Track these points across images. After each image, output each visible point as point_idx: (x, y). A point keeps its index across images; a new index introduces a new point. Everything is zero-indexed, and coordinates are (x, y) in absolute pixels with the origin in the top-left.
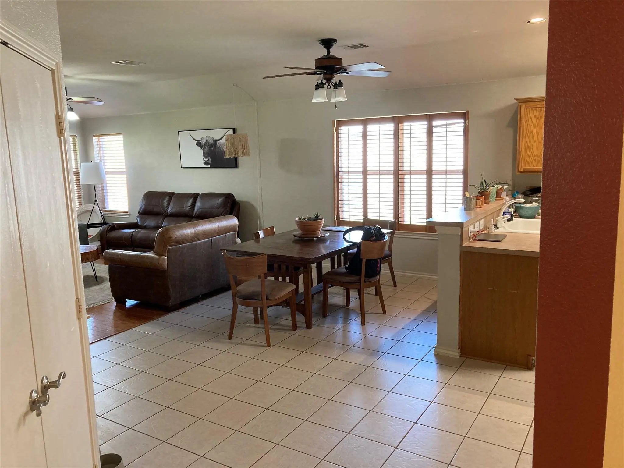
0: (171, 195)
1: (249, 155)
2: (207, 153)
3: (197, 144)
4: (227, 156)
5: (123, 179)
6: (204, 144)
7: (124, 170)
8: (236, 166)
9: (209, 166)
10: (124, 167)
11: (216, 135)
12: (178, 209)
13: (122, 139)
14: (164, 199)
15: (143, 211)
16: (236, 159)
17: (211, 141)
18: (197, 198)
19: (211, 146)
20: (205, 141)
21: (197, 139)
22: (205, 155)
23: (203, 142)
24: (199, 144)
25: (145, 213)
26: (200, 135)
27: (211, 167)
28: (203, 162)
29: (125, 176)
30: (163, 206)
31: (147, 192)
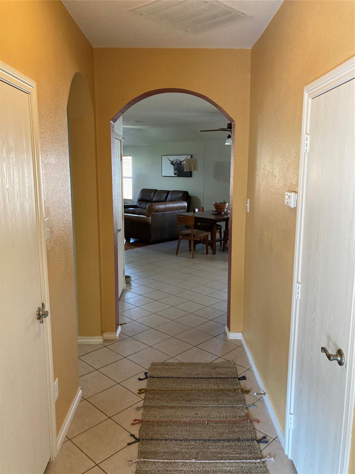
0: (155, 191)
1: (197, 170)
2: (176, 168)
3: (171, 163)
4: (185, 170)
5: (131, 181)
6: (175, 163)
7: (132, 176)
8: (191, 176)
9: (176, 176)
10: (132, 174)
11: (182, 158)
12: (159, 199)
13: (131, 159)
14: (151, 193)
15: (140, 199)
16: (191, 172)
17: (179, 162)
18: (169, 193)
19: (178, 165)
20: (175, 161)
21: (171, 160)
22: (175, 170)
23: (174, 162)
24: (172, 163)
25: (141, 200)
26: (172, 158)
27: (177, 176)
28: (173, 173)
29: (131, 179)
30: (151, 197)
31: (143, 189)
